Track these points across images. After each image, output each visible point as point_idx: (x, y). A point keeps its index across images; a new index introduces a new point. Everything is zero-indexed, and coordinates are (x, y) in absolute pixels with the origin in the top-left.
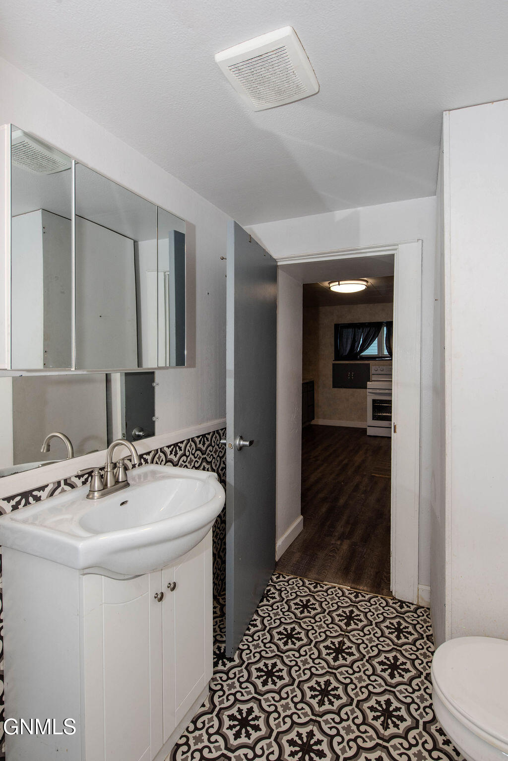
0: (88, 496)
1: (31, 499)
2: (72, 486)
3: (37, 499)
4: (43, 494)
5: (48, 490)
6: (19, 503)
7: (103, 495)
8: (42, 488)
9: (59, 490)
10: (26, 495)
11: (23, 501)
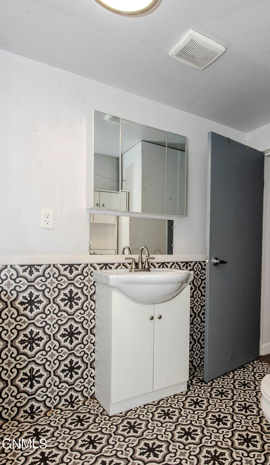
0: (130, 271)
1: (108, 267)
2: (126, 267)
3: (111, 268)
4: (113, 267)
5: (115, 266)
6: (102, 267)
7: (135, 271)
8: (113, 264)
9: (120, 267)
10: (106, 265)
11: (104, 267)
